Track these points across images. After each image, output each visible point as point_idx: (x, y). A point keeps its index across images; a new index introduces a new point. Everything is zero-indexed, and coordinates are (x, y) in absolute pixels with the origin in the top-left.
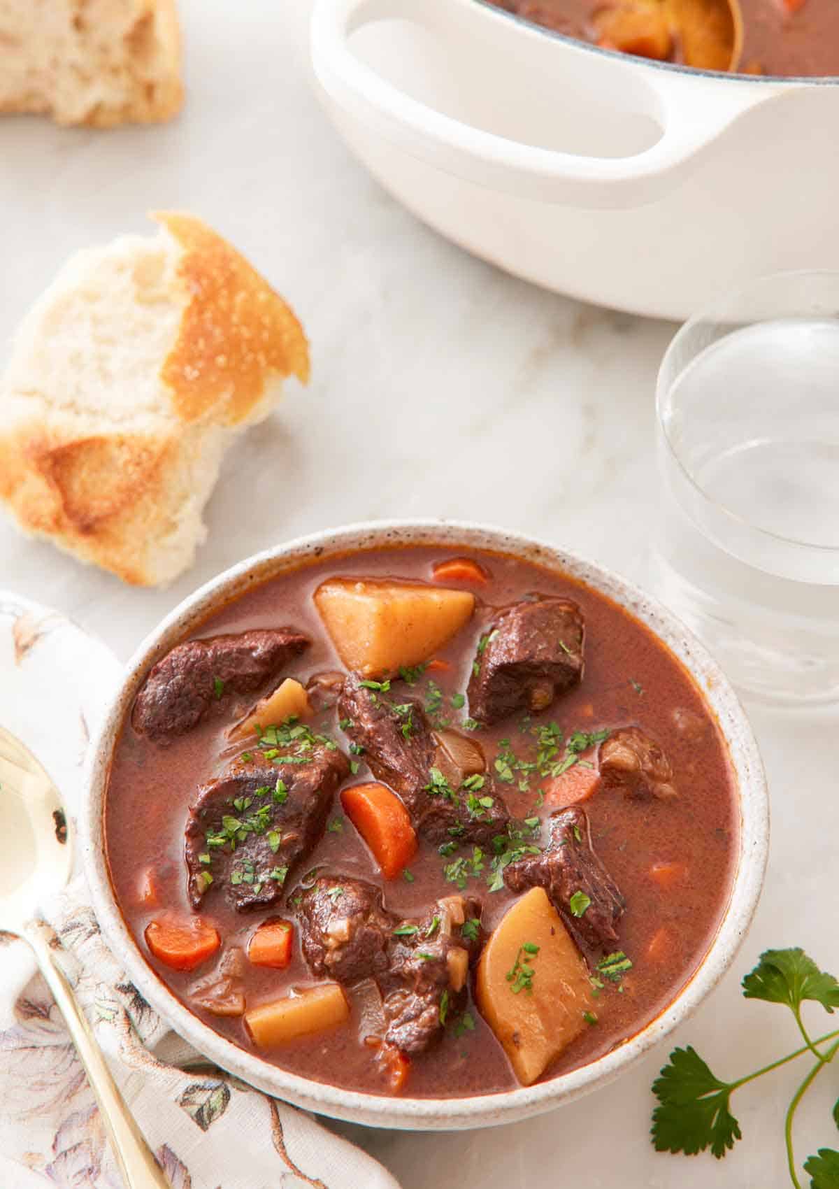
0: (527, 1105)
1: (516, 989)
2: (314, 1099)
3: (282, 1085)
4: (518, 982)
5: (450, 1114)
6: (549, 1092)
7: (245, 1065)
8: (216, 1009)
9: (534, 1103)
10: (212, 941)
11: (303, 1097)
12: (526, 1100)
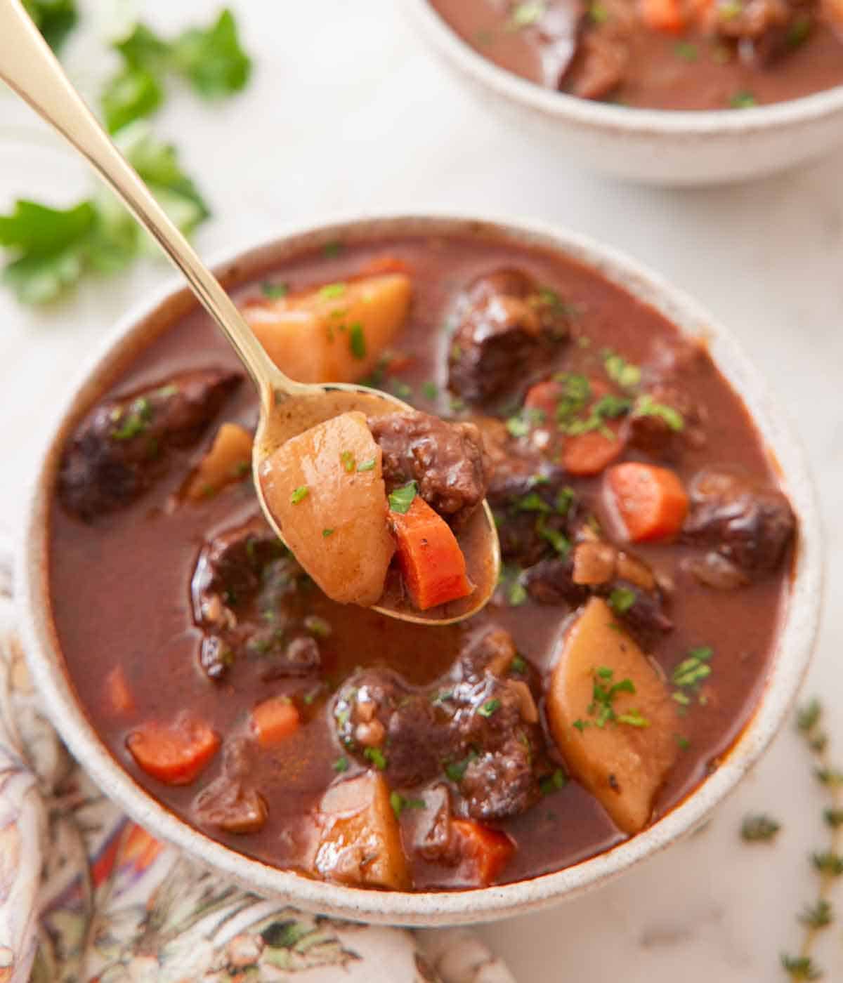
0: (631, 865)
1: (600, 722)
2: (381, 913)
3: (339, 904)
4: (601, 714)
5: (545, 895)
6: (652, 843)
7: (290, 889)
8: (230, 822)
9: (638, 861)
10: (206, 738)
11: (368, 912)
12: (628, 860)
